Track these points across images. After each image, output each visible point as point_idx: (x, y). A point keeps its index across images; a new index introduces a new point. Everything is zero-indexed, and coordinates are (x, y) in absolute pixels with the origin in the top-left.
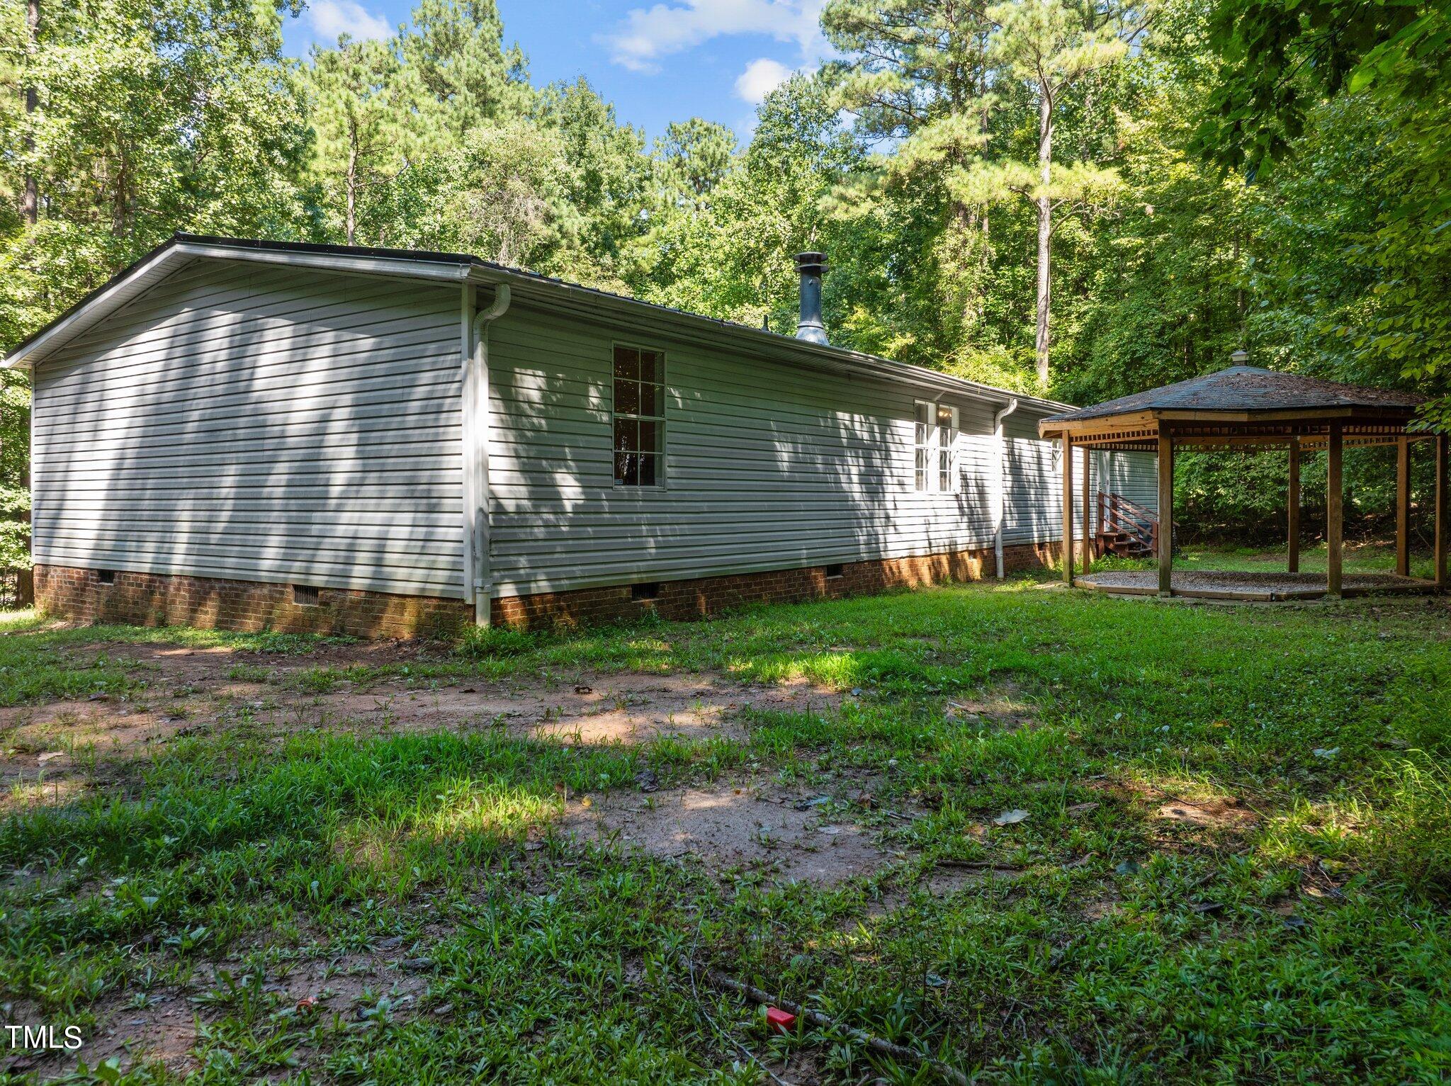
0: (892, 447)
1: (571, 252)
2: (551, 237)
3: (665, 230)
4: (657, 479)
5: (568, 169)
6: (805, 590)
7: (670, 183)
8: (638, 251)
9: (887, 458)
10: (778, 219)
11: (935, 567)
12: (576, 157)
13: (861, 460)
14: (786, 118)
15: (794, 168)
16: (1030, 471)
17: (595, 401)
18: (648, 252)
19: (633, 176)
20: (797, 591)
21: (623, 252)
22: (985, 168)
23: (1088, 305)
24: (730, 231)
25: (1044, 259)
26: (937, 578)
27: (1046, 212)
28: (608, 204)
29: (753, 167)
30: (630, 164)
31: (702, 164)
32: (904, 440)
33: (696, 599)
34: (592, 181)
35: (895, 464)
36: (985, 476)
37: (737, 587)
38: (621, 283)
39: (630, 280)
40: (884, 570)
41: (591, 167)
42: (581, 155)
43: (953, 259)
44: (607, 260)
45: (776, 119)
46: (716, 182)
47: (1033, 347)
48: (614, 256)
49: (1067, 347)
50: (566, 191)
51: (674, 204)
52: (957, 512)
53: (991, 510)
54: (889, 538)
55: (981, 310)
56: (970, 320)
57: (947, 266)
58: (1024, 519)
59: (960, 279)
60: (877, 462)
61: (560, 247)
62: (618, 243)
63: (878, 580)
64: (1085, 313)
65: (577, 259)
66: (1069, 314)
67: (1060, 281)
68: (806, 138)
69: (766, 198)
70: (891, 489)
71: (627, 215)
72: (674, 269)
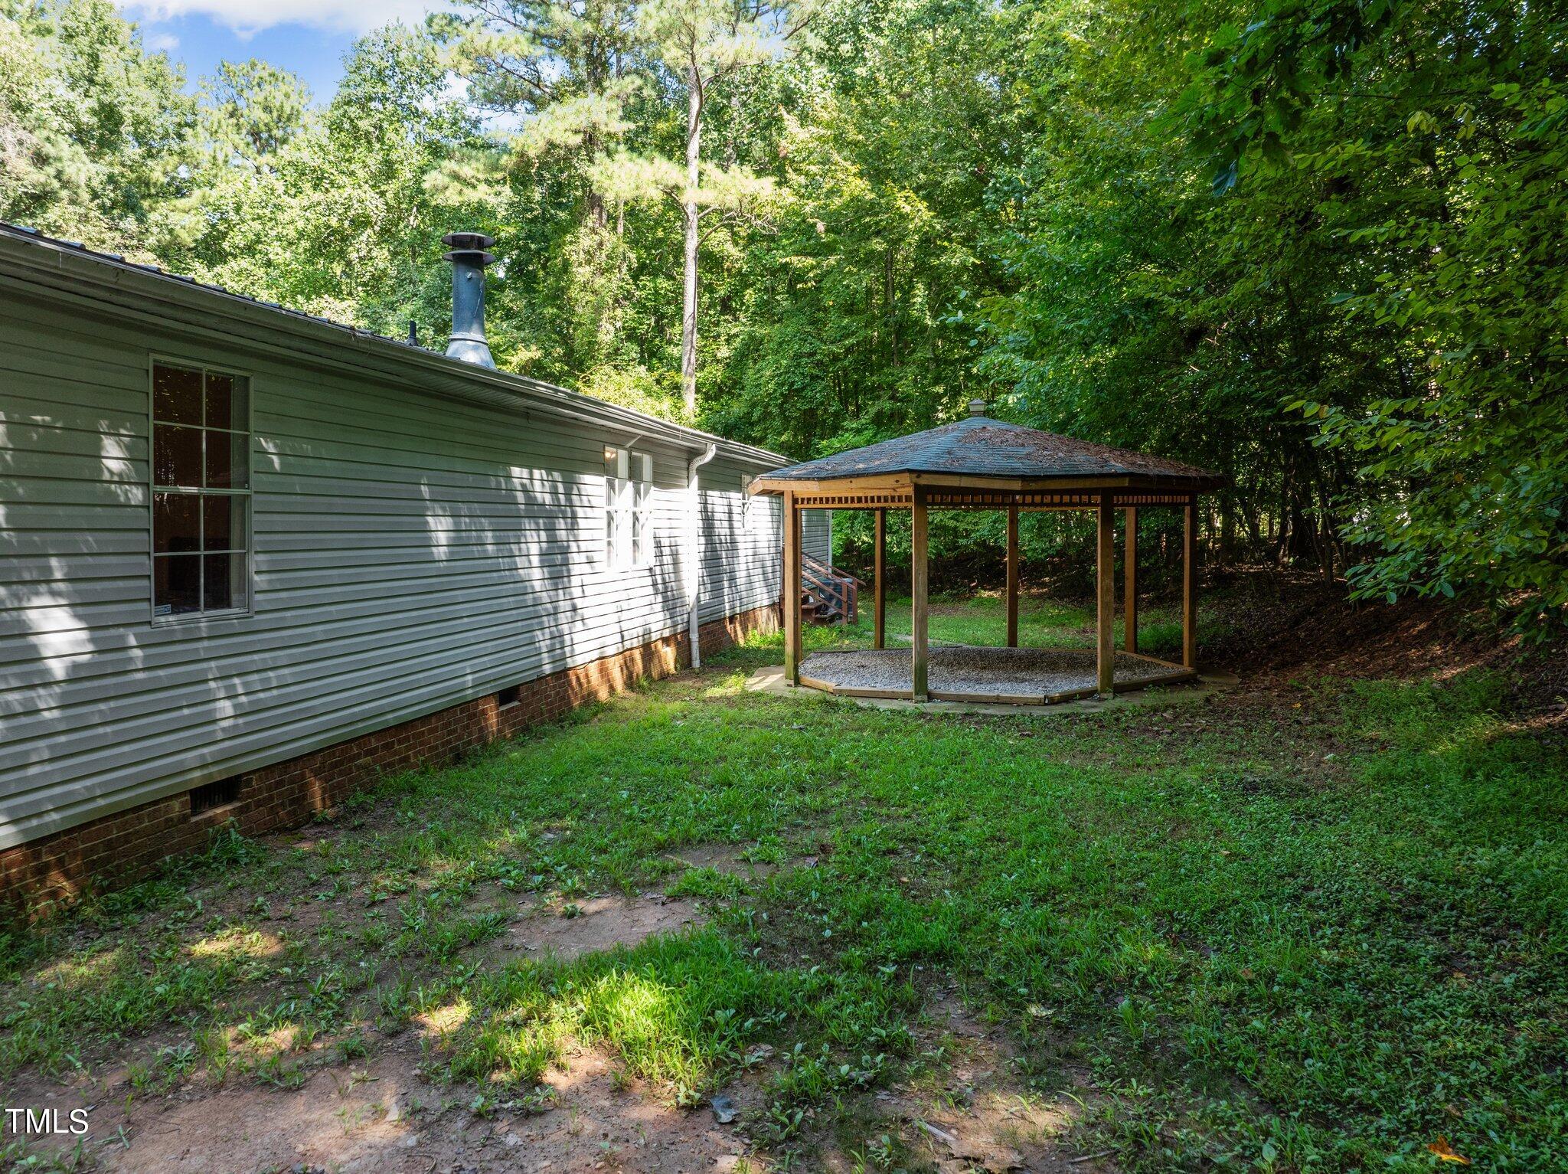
0: (580, 512)
1: (77, 209)
2: (44, 185)
3: (213, 195)
4: (235, 597)
5: (72, 96)
6: (470, 734)
7: (221, 136)
8: (175, 218)
9: (573, 528)
10: (370, 195)
11: (627, 666)
12: (86, 84)
13: (543, 534)
14: (379, 73)
15: (388, 135)
16: (721, 529)
17: (115, 465)
18: (189, 220)
19: (169, 120)
20: (459, 738)
21: (153, 217)
22: (631, 160)
23: (739, 327)
24: (306, 203)
25: (691, 271)
26: (631, 683)
27: (694, 220)
28: (132, 151)
29: (335, 127)
30: (164, 103)
31: (265, 117)
32: (594, 501)
33: (304, 787)
34: (108, 118)
35: (582, 535)
36: (679, 541)
37: (371, 752)
38: (151, 256)
39: (163, 252)
40: (569, 683)
41: (106, 99)
42: (91, 81)
43: (588, 262)
44: (130, 223)
45: (367, 72)
46: (284, 141)
47: (679, 369)
48: (141, 220)
49: (717, 373)
50: (68, 126)
51: (226, 162)
52: (651, 590)
53: (685, 583)
54: (577, 638)
55: (619, 324)
56: (606, 335)
57: (580, 270)
58: (716, 590)
59: (596, 286)
60: (562, 535)
61: (58, 200)
62: (146, 204)
63: (563, 698)
64: (736, 336)
65: (84, 219)
66: (719, 336)
67: (706, 298)
68: (405, 100)
69: (352, 167)
70: (578, 567)
71: (159, 168)
72: (226, 245)
